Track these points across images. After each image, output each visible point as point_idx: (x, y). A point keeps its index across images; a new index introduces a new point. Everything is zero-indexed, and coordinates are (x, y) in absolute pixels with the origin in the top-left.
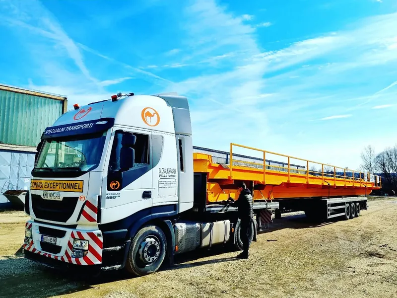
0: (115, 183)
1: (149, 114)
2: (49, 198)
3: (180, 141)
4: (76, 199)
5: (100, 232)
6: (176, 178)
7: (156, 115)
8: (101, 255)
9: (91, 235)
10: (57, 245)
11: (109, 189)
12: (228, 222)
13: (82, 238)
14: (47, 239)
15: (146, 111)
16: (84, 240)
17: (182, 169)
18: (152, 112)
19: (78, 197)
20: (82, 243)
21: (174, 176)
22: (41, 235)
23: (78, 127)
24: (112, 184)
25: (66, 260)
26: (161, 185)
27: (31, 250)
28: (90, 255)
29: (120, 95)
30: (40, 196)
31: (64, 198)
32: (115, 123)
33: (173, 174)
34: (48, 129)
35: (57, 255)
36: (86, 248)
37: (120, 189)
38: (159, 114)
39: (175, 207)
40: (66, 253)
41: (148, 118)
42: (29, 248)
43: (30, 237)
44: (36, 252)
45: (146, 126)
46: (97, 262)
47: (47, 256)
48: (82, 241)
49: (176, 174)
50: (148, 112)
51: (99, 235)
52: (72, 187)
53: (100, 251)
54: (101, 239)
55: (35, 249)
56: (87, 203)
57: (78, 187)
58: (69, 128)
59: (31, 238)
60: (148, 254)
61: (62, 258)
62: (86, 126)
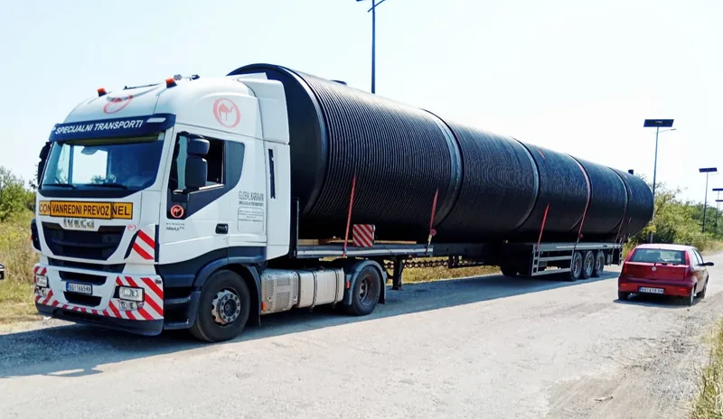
0: (178, 208)
1: (223, 108)
2: (74, 228)
3: (271, 151)
4: (123, 228)
5: (159, 278)
6: (264, 208)
7: (234, 110)
8: (162, 307)
9: (147, 281)
10: (94, 294)
11: (169, 216)
12: (341, 273)
13: (134, 286)
14: (77, 288)
15: (219, 105)
16: (137, 287)
17: (273, 195)
18: (229, 105)
19: (125, 227)
20: (132, 292)
21: (261, 204)
22: (64, 283)
23: (117, 125)
24: (174, 210)
25: (112, 314)
26: (241, 217)
27: (50, 303)
28: (147, 307)
29: (178, 77)
30: (58, 225)
31: (101, 227)
32: (177, 121)
33: (260, 202)
34: (58, 126)
35: (95, 308)
36: (140, 299)
37: (183, 218)
38: (240, 109)
39: (262, 250)
40: (111, 305)
41: (223, 114)
42: (46, 301)
43: (45, 285)
44: (60, 306)
45: (219, 127)
46: (157, 316)
47: (79, 310)
48: (134, 290)
49: (264, 202)
50: (223, 105)
51: (158, 282)
52: (115, 212)
53: (160, 303)
54: (161, 286)
55: (56, 303)
56: (139, 233)
57: (123, 212)
58: (101, 127)
59: (48, 286)
60: (225, 312)
61: (105, 312)
62: (131, 124)
